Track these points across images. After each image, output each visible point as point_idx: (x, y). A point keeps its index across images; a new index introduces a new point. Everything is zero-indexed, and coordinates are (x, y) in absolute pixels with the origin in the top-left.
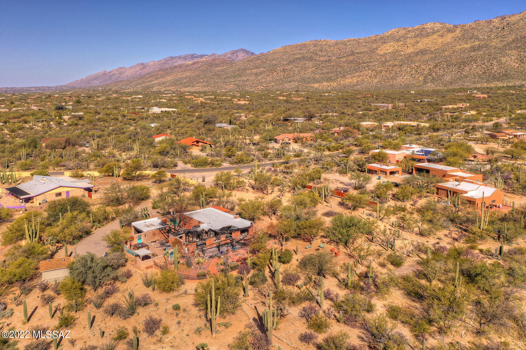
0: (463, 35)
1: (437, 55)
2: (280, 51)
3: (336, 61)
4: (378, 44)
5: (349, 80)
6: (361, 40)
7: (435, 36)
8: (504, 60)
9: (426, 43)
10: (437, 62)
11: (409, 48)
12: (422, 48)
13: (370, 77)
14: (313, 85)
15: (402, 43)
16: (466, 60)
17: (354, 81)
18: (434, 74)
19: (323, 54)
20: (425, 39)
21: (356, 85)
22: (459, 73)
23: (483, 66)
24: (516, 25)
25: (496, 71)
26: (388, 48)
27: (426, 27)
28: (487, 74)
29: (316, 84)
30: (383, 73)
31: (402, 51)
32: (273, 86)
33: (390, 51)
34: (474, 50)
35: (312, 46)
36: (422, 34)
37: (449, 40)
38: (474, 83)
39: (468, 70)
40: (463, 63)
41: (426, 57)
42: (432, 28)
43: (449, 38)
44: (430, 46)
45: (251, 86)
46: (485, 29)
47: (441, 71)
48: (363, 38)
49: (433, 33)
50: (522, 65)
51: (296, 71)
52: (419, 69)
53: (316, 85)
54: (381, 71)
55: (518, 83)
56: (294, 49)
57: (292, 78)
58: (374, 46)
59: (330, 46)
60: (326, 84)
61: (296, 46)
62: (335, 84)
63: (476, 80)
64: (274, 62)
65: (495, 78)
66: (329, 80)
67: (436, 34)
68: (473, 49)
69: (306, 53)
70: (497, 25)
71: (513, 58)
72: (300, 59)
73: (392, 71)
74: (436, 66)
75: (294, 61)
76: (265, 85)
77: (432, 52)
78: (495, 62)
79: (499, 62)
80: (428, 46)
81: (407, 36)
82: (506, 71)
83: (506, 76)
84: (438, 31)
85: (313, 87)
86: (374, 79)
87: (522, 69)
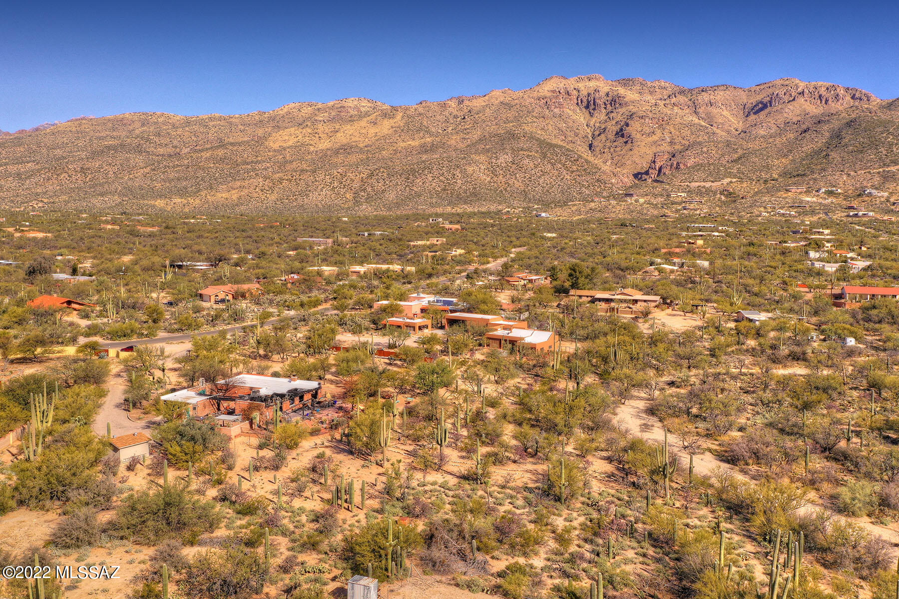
0: (407, 124)
1: (371, 156)
2: (68, 129)
3: (192, 157)
4: (266, 130)
5: (224, 195)
6: (234, 120)
7: (363, 123)
8: (470, 169)
9: (350, 133)
10: (372, 167)
11: (322, 141)
12: (344, 141)
13: (262, 190)
14: (153, 202)
15: (310, 131)
16: (415, 166)
17: (233, 197)
18: (369, 189)
19: (162, 142)
20: (349, 127)
21: (237, 205)
22: (407, 189)
23: (441, 178)
24: (481, 114)
25: (461, 188)
26: (286, 138)
27: (346, 104)
28: (449, 192)
29: (159, 201)
30: (285, 183)
31: (311, 145)
32: (68, 202)
33: (290, 143)
34: (426, 151)
35: (137, 125)
36: (340, 117)
37: (386, 131)
38: (432, 205)
39: (421, 183)
40: (411, 173)
41: (353, 158)
42: (356, 108)
43: (386, 127)
44: (357, 139)
45: (12, 201)
46: (438, 117)
47: (380, 184)
48: (237, 116)
49: (361, 116)
50: (495, 179)
51: (111, 174)
52: (344, 180)
53: (160, 203)
54: (281, 180)
55: (493, 208)
56: (99, 128)
57: (106, 186)
58: (260, 132)
59: (174, 126)
60: (179, 200)
61: (104, 122)
62: (198, 201)
63: (434, 200)
64: (58, 152)
65: (460, 199)
66: (183, 193)
67: (365, 119)
68: (425, 149)
69: (128, 137)
70: (455, 113)
71: (482, 167)
72: (115, 148)
73: (300, 180)
74: (371, 175)
75: (103, 152)
76: (46, 201)
77: (361, 151)
78: (457, 173)
79: (463, 172)
80: (354, 139)
81: (317, 118)
82: (474, 188)
83: (475, 196)
84: (367, 114)
85: (154, 206)
86: (270, 194)
87: (496, 185)
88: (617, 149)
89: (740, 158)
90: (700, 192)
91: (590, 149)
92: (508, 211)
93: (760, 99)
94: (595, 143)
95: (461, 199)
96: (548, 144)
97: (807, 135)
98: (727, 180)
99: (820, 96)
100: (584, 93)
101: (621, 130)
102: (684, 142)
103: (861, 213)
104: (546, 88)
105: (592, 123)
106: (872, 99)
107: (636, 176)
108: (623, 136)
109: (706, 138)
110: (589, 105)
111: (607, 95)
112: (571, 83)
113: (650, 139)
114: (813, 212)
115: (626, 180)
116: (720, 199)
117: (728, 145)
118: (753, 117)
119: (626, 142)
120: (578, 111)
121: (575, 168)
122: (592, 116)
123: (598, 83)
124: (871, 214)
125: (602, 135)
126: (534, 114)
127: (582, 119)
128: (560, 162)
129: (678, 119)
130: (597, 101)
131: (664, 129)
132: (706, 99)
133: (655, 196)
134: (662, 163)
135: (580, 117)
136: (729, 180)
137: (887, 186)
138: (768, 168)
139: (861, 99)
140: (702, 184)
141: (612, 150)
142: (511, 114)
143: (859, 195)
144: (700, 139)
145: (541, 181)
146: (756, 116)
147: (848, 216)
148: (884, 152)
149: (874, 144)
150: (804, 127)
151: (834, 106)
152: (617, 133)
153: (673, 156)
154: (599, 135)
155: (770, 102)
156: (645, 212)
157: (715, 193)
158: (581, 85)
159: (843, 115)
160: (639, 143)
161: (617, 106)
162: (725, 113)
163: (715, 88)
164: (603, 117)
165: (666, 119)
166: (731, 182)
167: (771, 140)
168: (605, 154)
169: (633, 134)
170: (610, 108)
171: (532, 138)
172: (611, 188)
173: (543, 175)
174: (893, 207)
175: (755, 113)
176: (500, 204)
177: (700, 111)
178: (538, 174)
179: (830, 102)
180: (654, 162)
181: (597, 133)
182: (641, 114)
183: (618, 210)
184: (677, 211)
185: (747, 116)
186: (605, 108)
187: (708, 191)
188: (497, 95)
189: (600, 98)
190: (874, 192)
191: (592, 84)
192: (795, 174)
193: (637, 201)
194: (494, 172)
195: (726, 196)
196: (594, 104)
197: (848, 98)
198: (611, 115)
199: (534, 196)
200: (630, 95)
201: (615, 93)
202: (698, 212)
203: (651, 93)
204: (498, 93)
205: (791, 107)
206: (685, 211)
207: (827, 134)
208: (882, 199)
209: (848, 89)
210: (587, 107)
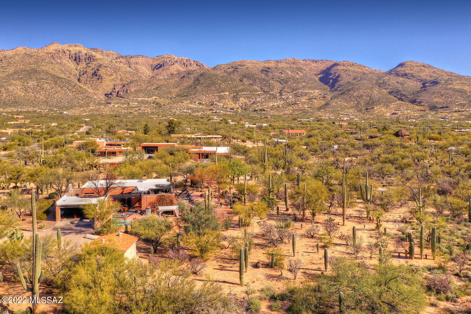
8: (11, 88)
24: (12, 59)
25: (5, 98)
50: (28, 94)
55: (31, 109)
71: (19, 87)
79: (7, 90)
82: (14, 99)
83: (16, 103)
87: (28, 97)
88: (94, 82)
89: (157, 88)
90: (143, 102)
91: (79, 81)
92: (40, 111)
93: (158, 63)
94: (81, 78)
95: (7, 105)
96: (57, 77)
97: (185, 79)
98: (154, 98)
99: (184, 63)
100: (73, 52)
101: (95, 72)
102: (127, 80)
103: (218, 111)
104: (52, 48)
105: (78, 68)
106: (205, 66)
107: (106, 95)
108: (96, 75)
109: (137, 78)
110: (77, 59)
111: (86, 54)
112: (65, 47)
113: (111, 78)
114: (198, 111)
115: (101, 97)
116: (153, 106)
117: (149, 82)
118: (156, 71)
119: (98, 79)
120: (70, 62)
121: (74, 90)
122: (78, 65)
123: (80, 48)
124: (222, 112)
125: (85, 75)
126: (46, 61)
127: (73, 66)
128: (65, 86)
129: (124, 69)
130: (81, 57)
131: (117, 73)
132: (134, 61)
133: (123, 104)
134: (118, 90)
135: (72, 65)
136: (155, 97)
137: (222, 101)
138: (170, 92)
139: (200, 66)
140: (144, 99)
141: (91, 82)
142: (32, 60)
143: (212, 105)
144: (135, 79)
145: (56, 96)
146: (158, 70)
147: (213, 113)
148: (218, 87)
149: (214, 84)
150: (182, 76)
151: (190, 68)
152: (93, 74)
153: (124, 86)
154: (83, 74)
155: (163, 65)
156: (120, 111)
157: (150, 104)
158: (71, 49)
159: (198, 71)
160: (105, 79)
161: (92, 60)
162: (143, 68)
163: (138, 56)
164: (84, 65)
165: (117, 68)
166: (156, 98)
167: (168, 81)
168: (88, 84)
169: (102, 75)
170: (88, 61)
171: (47, 73)
172: (94, 101)
173: (56, 93)
174: (226, 110)
175: (157, 69)
176: (34, 107)
177: (132, 66)
178: (54, 92)
179: (188, 66)
180: (114, 89)
181: (82, 73)
182: (105, 65)
183: (106, 110)
184: (136, 111)
185: (153, 70)
186: (85, 61)
187: (147, 102)
188: (21, 50)
189: (82, 56)
190: (217, 103)
191: (77, 49)
192: (183, 95)
193: (114, 106)
194: (26, 90)
195: (156, 105)
196: (79, 59)
197: (195, 65)
198: (89, 65)
199: (52, 104)
200: (98, 56)
201: (90, 54)
202: (146, 111)
203: (107, 56)
204: (21, 49)
205: (173, 67)
206: (140, 111)
207: (193, 79)
208: (221, 106)
209: (195, 61)
210: (75, 60)
